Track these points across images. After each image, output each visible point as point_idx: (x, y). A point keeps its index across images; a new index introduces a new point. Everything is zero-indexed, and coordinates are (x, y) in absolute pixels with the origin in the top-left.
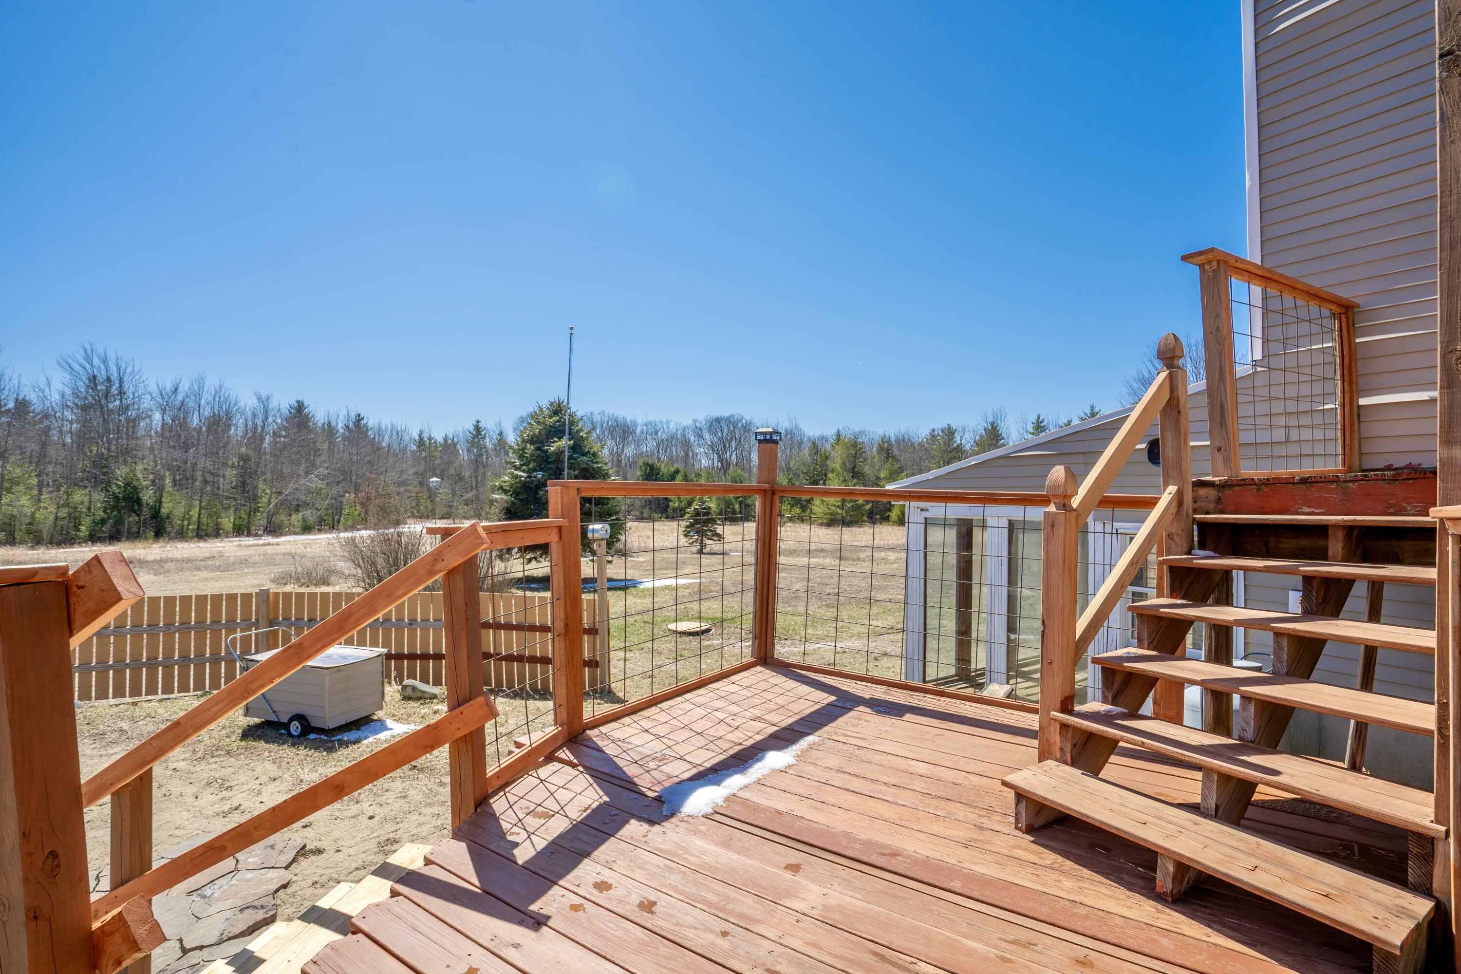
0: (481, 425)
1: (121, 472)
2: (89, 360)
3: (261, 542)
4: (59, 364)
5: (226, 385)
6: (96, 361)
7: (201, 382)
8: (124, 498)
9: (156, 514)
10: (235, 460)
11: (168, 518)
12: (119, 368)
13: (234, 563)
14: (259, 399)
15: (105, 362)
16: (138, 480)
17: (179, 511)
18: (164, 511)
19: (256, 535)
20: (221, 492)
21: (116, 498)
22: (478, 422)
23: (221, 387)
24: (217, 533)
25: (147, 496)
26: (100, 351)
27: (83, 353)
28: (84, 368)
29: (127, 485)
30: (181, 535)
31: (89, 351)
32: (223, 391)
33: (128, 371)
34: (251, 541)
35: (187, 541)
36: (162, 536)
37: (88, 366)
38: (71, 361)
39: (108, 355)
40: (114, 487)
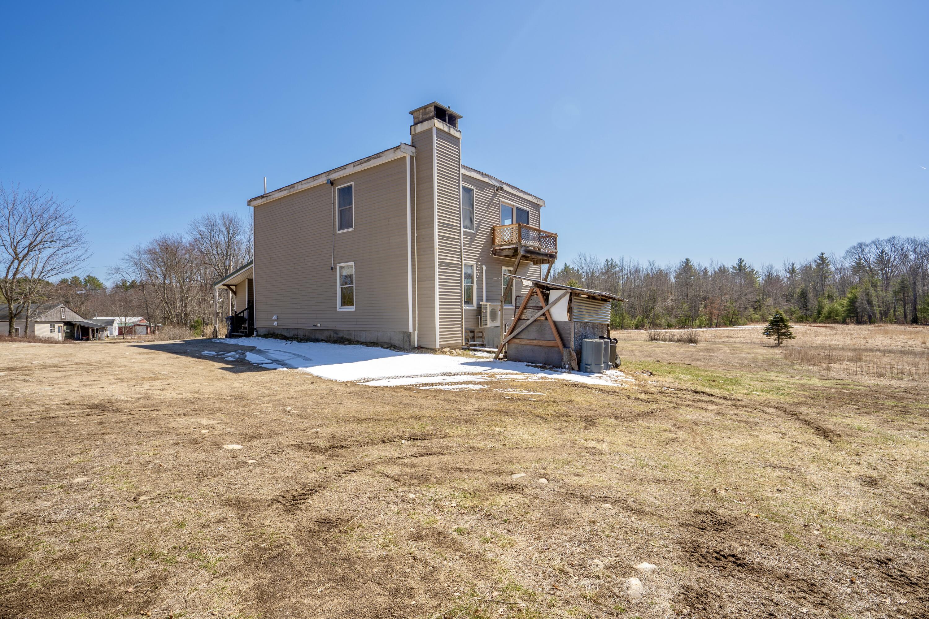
0: (825, 256)
22: (822, 254)
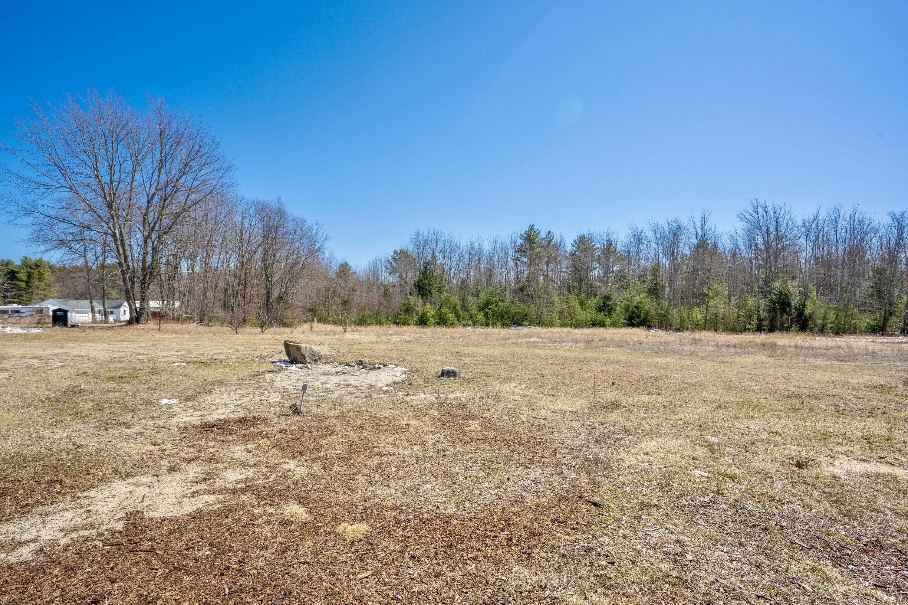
1: (777, 285)
2: (756, 211)
3: (897, 340)
4: (739, 218)
5: (859, 210)
6: (760, 211)
7: (837, 212)
8: (779, 303)
9: (800, 313)
10: (871, 274)
11: (810, 317)
12: (775, 212)
13: (858, 354)
14: (894, 217)
15: (765, 210)
16: (788, 290)
17: (819, 313)
18: (808, 311)
19: (892, 335)
20: (857, 298)
21: (774, 303)
23: (855, 212)
24: (853, 331)
25: (795, 302)
26: (762, 203)
27: (752, 207)
28: (753, 216)
29: (781, 293)
30: (822, 331)
31: (755, 205)
32: (857, 215)
33: (782, 214)
34: (886, 339)
35: (825, 336)
36: (806, 331)
37: (755, 214)
38: (744, 213)
39: (767, 205)
40: (772, 295)
